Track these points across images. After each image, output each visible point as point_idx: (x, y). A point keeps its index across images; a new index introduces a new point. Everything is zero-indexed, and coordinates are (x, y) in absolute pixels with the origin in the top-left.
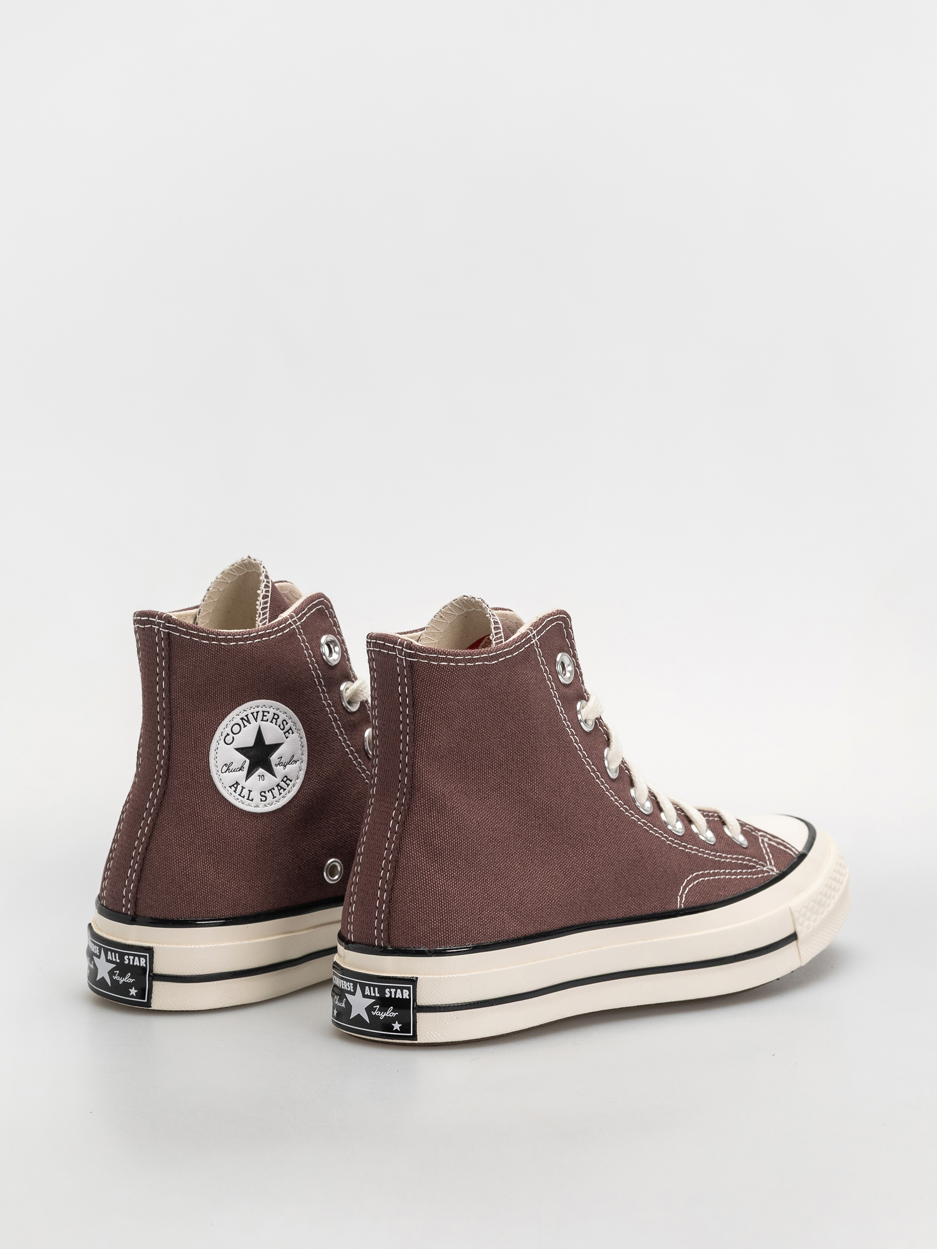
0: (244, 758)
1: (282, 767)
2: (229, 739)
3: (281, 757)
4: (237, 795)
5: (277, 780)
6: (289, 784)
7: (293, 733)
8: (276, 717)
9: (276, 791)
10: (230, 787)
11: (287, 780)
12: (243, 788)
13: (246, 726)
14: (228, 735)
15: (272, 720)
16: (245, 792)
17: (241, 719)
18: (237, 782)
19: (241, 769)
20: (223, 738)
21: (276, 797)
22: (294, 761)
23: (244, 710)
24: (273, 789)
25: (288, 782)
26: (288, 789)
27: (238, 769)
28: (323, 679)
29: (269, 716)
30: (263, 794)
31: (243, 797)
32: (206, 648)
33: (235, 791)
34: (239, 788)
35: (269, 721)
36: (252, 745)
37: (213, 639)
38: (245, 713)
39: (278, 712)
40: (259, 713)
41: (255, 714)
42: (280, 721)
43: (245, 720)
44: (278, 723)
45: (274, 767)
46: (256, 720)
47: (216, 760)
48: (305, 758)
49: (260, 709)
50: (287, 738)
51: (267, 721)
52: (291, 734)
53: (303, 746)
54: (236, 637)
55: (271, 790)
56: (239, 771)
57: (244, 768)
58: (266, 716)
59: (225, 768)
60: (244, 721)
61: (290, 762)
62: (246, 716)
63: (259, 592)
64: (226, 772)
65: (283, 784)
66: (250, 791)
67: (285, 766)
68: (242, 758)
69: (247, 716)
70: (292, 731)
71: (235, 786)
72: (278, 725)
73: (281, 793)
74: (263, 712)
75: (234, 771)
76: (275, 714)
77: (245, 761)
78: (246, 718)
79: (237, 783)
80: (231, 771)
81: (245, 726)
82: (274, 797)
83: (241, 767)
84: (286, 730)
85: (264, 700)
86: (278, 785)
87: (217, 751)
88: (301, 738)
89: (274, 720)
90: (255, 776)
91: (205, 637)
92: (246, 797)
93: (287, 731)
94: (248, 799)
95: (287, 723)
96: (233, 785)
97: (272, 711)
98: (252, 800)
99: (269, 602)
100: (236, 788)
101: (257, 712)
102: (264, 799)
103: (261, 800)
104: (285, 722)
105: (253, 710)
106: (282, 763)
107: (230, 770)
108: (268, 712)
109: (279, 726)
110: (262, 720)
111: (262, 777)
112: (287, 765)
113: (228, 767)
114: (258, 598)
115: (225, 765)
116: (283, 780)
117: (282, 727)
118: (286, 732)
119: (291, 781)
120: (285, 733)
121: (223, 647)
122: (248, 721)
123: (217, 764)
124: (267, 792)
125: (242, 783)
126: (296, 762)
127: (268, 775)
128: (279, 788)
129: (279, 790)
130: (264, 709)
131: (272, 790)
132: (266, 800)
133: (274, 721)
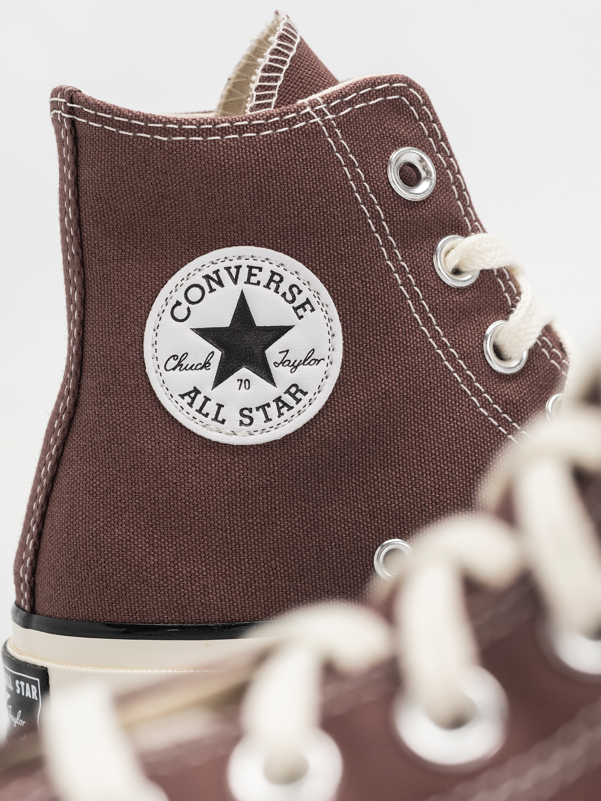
0: (212, 348)
1: (288, 369)
2: (180, 312)
3: (287, 351)
4: (192, 411)
5: (279, 391)
6: (301, 399)
7: (313, 310)
8: (277, 278)
9: (273, 411)
10: (182, 396)
11: (296, 392)
12: (207, 399)
13: (215, 290)
14: (178, 303)
15: (269, 284)
16: (211, 408)
17: (203, 277)
18: (195, 388)
19: (206, 365)
20: (168, 309)
21: (271, 420)
22: (316, 360)
23: (213, 263)
24: (268, 405)
25: (299, 395)
26: (297, 407)
27: (199, 366)
28: (387, 222)
29: (264, 277)
30: (246, 412)
31: (207, 415)
32: (127, 146)
33: (191, 405)
34: (200, 400)
35: (262, 284)
36: (228, 325)
37: (141, 129)
38: (214, 268)
39: (280, 270)
40: (241, 270)
41: (234, 271)
42: (284, 287)
43: (214, 280)
44: (281, 291)
45: (272, 367)
46: (235, 281)
47: (155, 346)
48: (338, 356)
49: (244, 263)
50: (301, 317)
51: (258, 283)
52: (308, 311)
53: (333, 335)
54: (184, 127)
55: (263, 407)
56: (201, 368)
57: (210, 364)
58: (255, 275)
59: (173, 363)
60: (211, 282)
61: (306, 360)
62: (214, 273)
63: (260, 60)
64: (174, 369)
65: (287, 399)
66: (220, 406)
67: (296, 367)
68: (206, 347)
69: (216, 272)
70: (311, 306)
71: (192, 395)
72: (281, 293)
73: (283, 414)
74: (250, 268)
75: (191, 368)
76: (273, 273)
77: (213, 352)
78: (214, 276)
79: (197, 391)
80: (185, 368)
81: (212, 290)
82: (268, 419)
83: (205, 364)
84: (296, 304)
85: (252, 248)
86: (278, 400)
87: (157, 331)
88: (330, 320)
89: (272, 283)
90: (232, 381)
91: (125, 124)
92: (212, 415)
93: (302, 306)
94: (216, 419)
95: (300, 292)
96: (188, 394)
97: (267, 268)
98: (223, 422)
99: (282, 79)
100: (193, 399)
101: (238, 268)
102: (246, 421)
103: (241, 423)
104: (295, 290)
105: (227, 264)
106: (290, 361)
107: (183, 367)
108: (260, 269)
109: (284, 295)
110: (248, 282)
111: (245, 383)
112: (298, 365)
113: (180, 362)
114: (256, 70)
115: (174, 356)
116: (288, 392)
117: (289, 297)
118: (299, 307)
119: (305, 394)
120: (296, 309)
121: (158, 144)
122: (220, 283)
123: (156, 355)
124: (254, 410)
125: (206, 389)
126: (319, 361)
127: (257, 380)
128: (281, 405)
129: (279, 409)
130: (252, 263)
131: (266, 407)
132: (251, 424)
133: (273, 285)
